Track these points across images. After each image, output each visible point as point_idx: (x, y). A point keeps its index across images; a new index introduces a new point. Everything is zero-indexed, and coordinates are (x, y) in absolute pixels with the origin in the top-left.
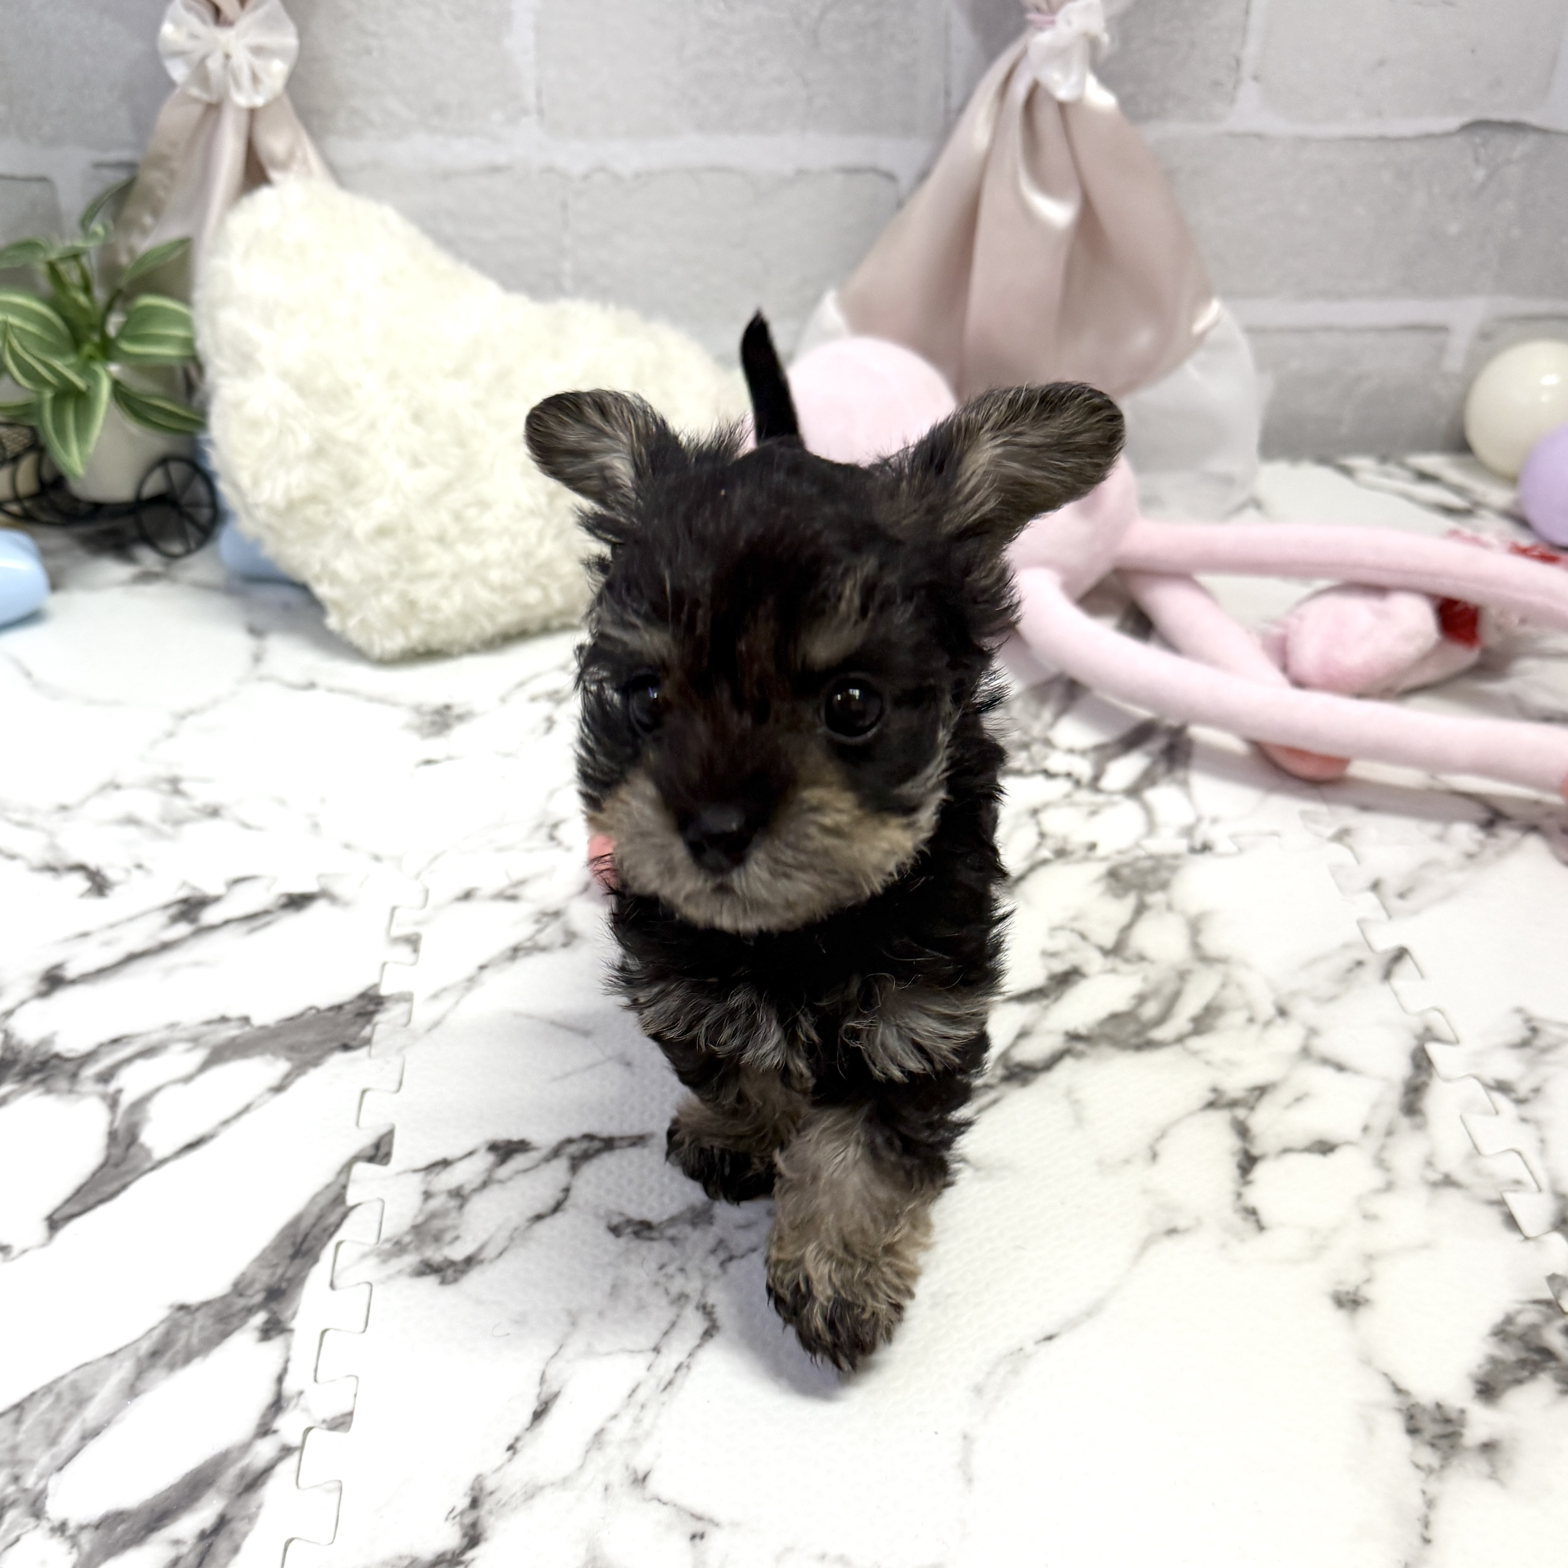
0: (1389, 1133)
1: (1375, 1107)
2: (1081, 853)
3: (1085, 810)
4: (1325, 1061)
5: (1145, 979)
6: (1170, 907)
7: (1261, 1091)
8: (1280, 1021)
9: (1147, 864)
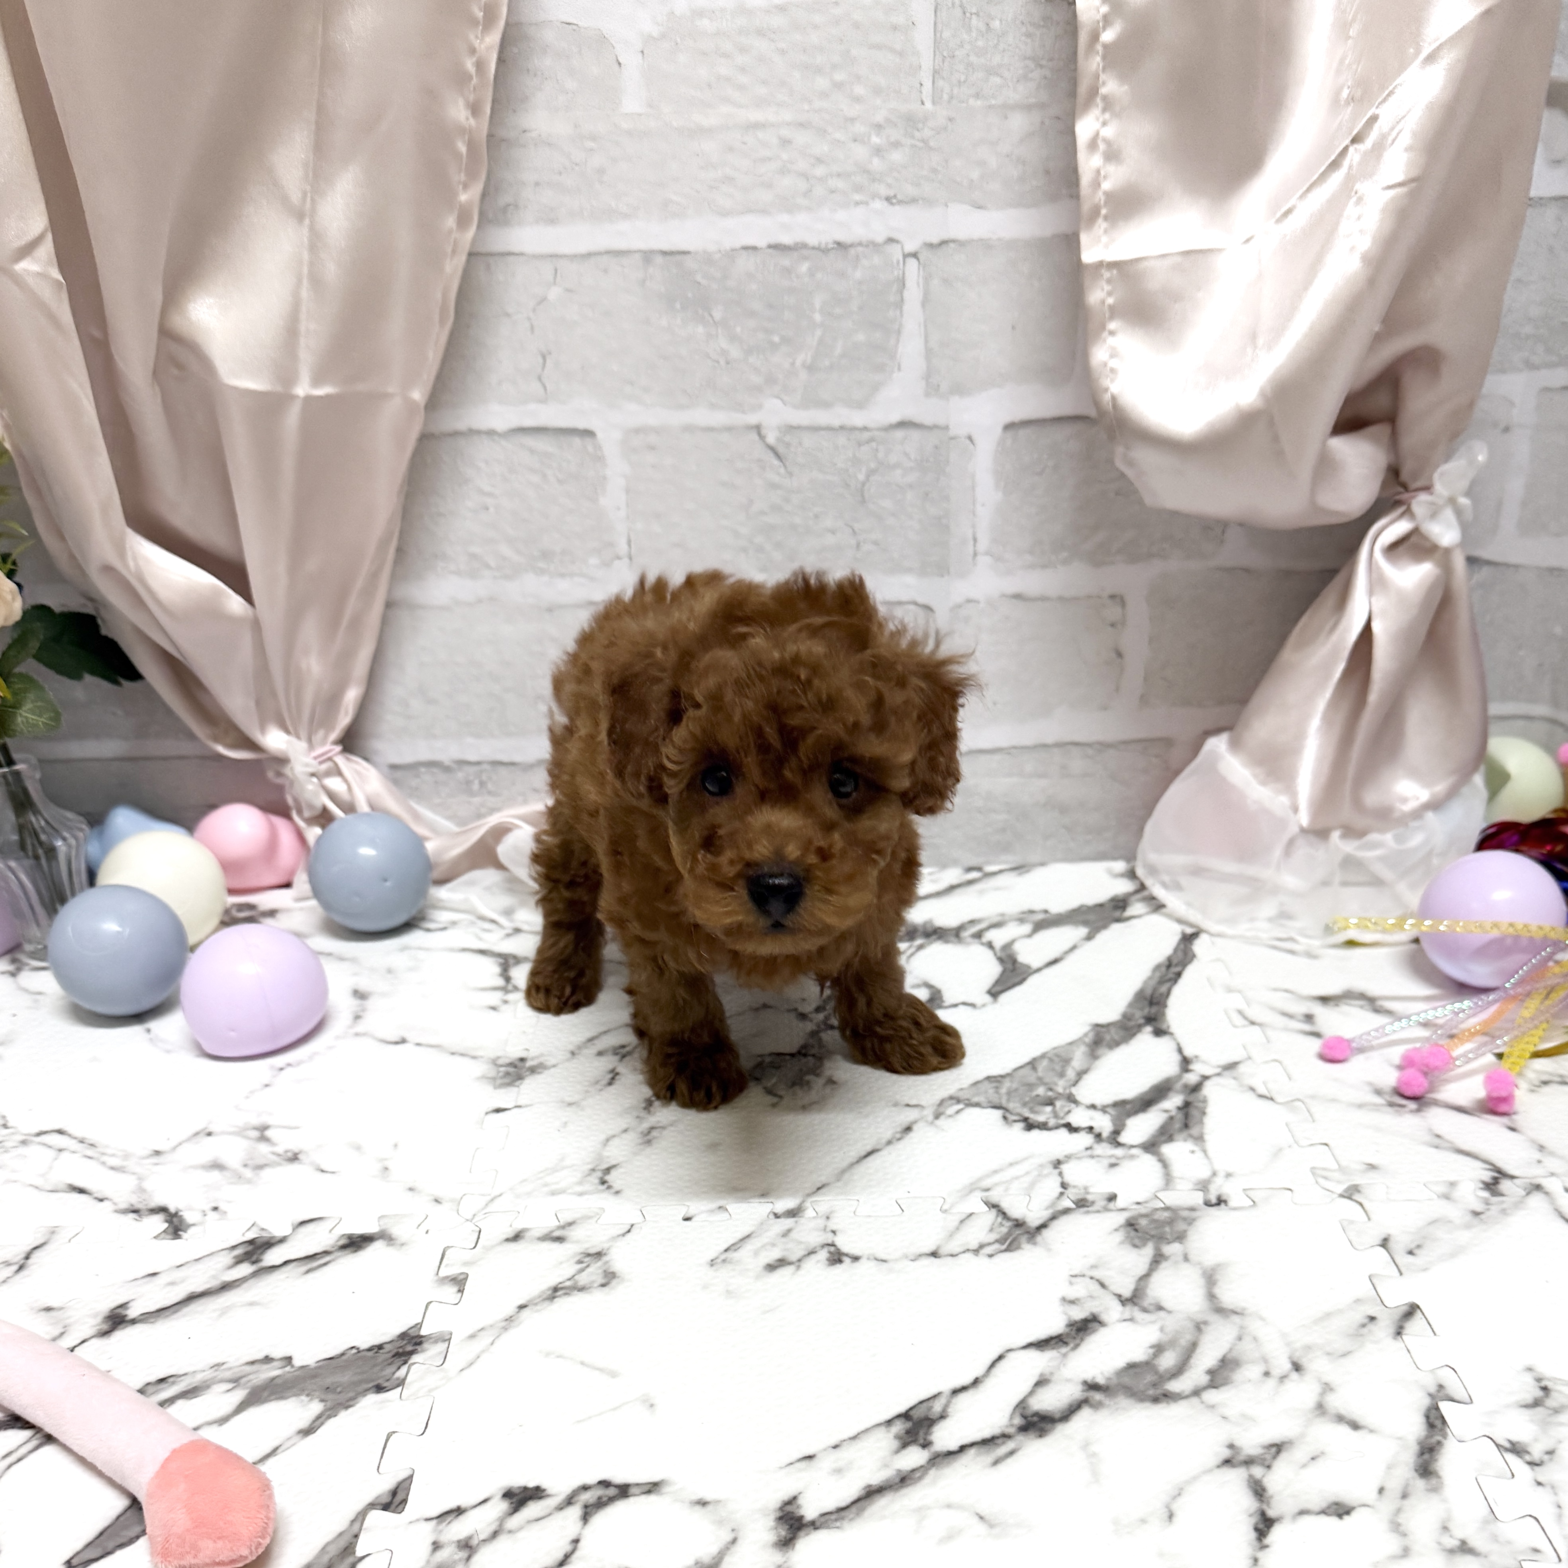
0: (1405, 1496)
1: (1390, 1467)
2: (1101, 1203)
3: (1106, 1162)
4: (1340, 1419)
5: (1162, 1329)
6: (1186, 1258)
7: (1278, 1448)
8: (1294, 1375)
9: (1166, 1214)
